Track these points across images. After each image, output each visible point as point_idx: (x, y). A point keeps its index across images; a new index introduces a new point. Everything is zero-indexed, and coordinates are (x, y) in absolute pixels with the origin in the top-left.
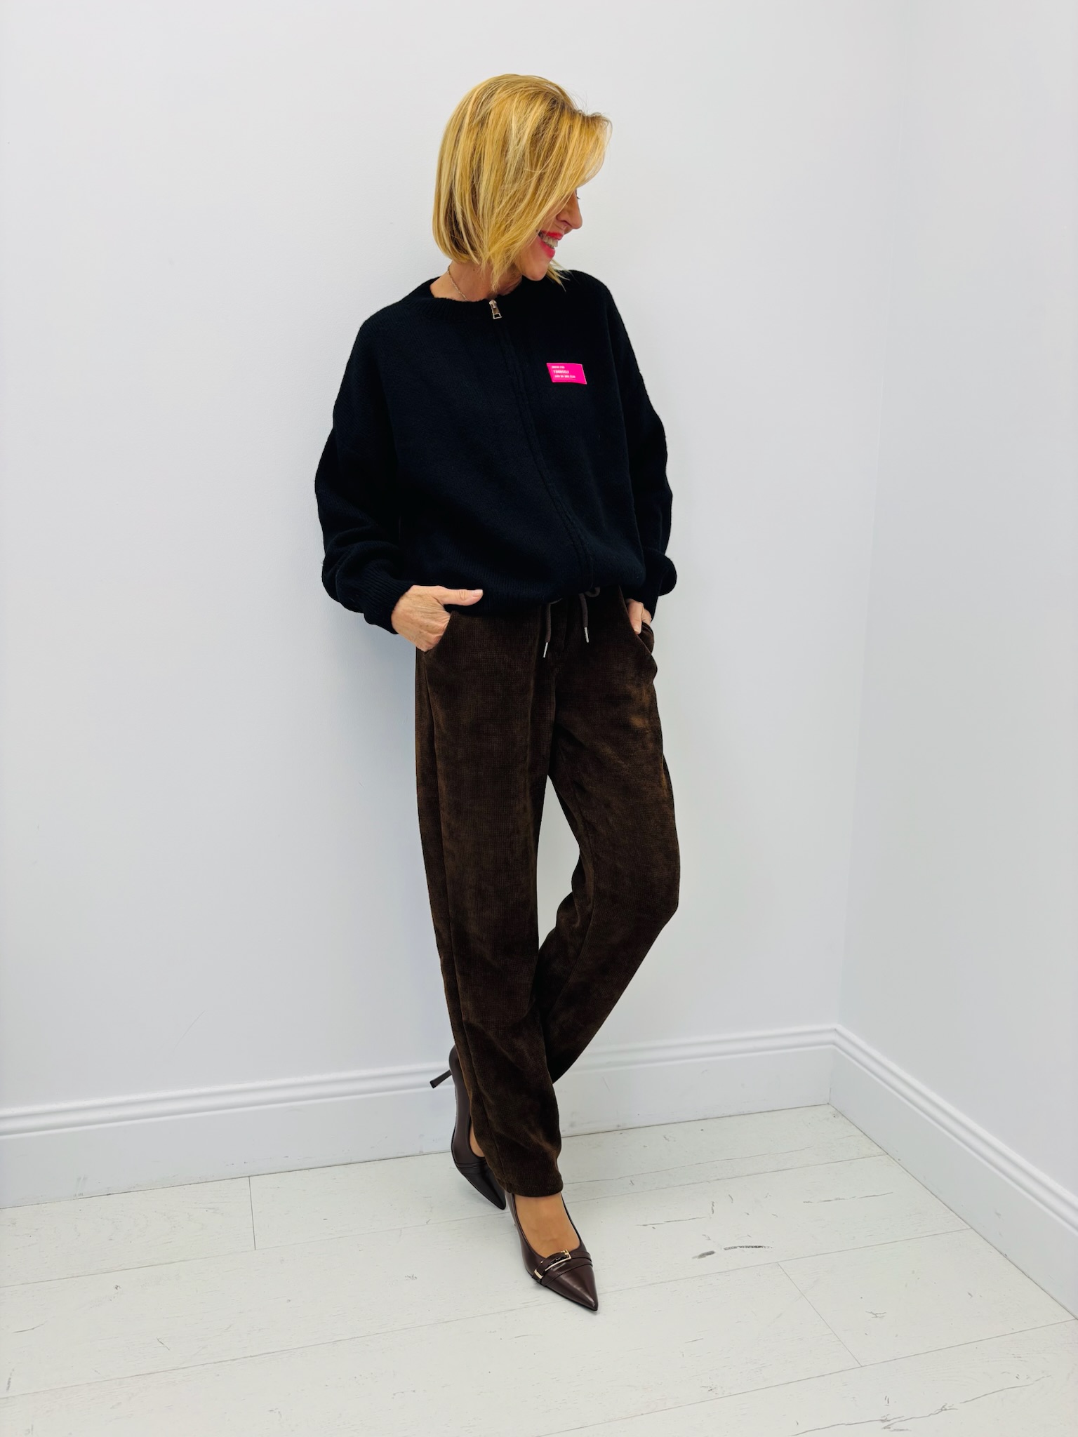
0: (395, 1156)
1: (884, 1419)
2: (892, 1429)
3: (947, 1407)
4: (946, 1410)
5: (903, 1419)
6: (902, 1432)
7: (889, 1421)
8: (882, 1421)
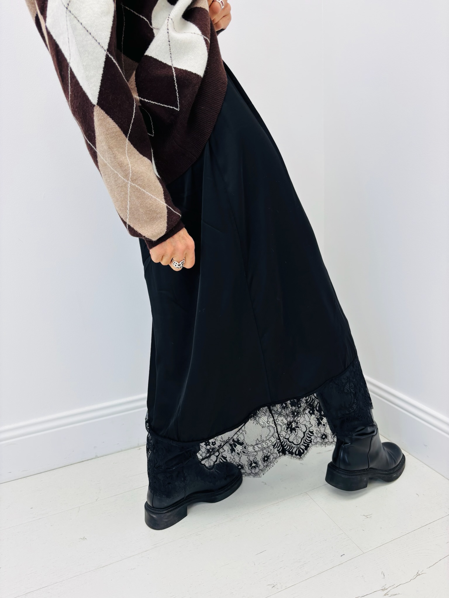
0: (81, 461)
1: (383, 588)
2: (389, 595)
3: (419, 573)
4: (419, 575)
5: (395, 586)
6: (396, 596)
7: (387, 589)
8: (382, 590)
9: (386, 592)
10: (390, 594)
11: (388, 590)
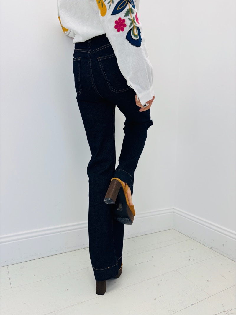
9: (226, 312)
10: (228, 313)
11: (227, 312)
